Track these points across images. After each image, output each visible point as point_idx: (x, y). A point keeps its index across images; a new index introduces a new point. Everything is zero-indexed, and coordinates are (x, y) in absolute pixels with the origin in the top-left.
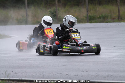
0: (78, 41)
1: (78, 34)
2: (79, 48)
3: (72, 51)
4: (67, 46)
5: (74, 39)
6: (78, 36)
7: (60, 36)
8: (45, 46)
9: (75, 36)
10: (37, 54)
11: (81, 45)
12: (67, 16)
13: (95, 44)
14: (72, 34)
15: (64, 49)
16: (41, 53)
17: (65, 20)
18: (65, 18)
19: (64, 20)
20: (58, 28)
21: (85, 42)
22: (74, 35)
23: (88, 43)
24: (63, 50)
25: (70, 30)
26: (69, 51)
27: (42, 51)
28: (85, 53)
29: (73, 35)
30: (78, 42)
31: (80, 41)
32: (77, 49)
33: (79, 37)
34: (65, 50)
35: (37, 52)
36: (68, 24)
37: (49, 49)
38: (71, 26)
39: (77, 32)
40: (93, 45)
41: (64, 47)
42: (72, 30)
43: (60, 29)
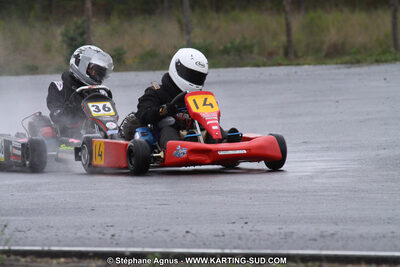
0: (108, 125)
1: (108, 104)
5: (95, 120)
6: (109, 110)
9: (99, 111)
12: (82, 48)
14: (90, 105)
15: (62, 152)
17: (78, 62)
18: (77, 57)
19: (73, 61)
20: (53, 86)
22: (97, 107)
24: (60, 155)
25: (88, 91)
29: (92, 109)
30: (108, 129)
33: (112, 112)
34: (65, 156)
37: (19, 153)
41: (63, 147)
43: (60, 88)
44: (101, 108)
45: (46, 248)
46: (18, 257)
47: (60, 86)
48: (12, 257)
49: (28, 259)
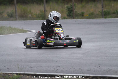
0: (61, 35)
1: (61, 29)
2: (61, 42)
3: (55, 44)
4: (51, 40)
5: (57, 33)
6: (61, 30)
7: (45, 30)
8: (32, 40)
9: (58, 31)
10: (25, 47)
11: (63, 39)
12: (52, 12)
13: (77, 38)
14: (56, 29)
15: (48, 42)
16: (28, 46)
20: (43, 24)
21: (68, 36)
22: (58, 30)
23: (70, 37)
24: (47, 44)
25: (54, 25)
26: (53, 44)
27: (28, 44)
28: (69, 46)
29: (56, 30)
30: (61, 36)
31: (63, 35)
32: (60, 42)
33: (62, 31)
34: (49, 44)
35: (24, 45)
36: (53, 19)
37: (35, 43)
38: (56, 21)
39: (60, 27)
40: (75, 39)
41: (48, 41)
42: (56, 25)
43: (46, 24)
44: (59, 30)
45: (35, 73)
46: (26, 76)
47: (46, 23)
48: (25, 76)
49: (29, 76)
